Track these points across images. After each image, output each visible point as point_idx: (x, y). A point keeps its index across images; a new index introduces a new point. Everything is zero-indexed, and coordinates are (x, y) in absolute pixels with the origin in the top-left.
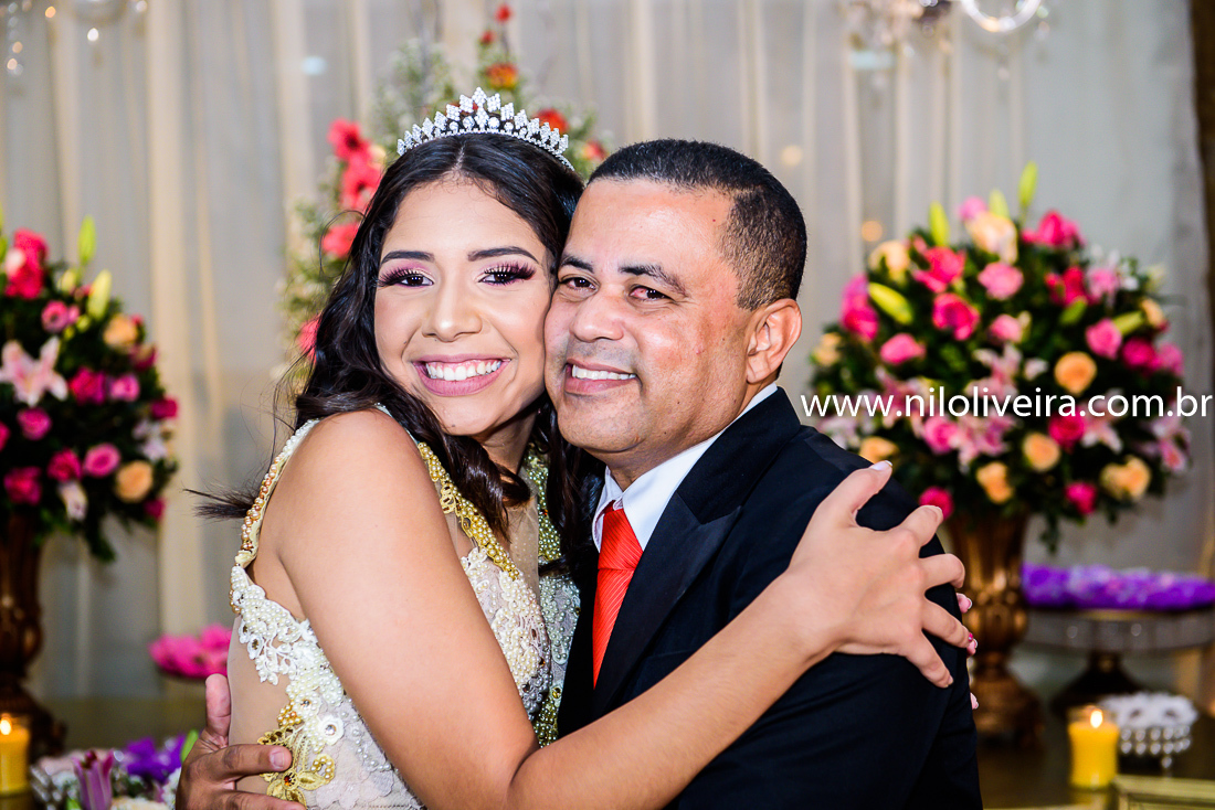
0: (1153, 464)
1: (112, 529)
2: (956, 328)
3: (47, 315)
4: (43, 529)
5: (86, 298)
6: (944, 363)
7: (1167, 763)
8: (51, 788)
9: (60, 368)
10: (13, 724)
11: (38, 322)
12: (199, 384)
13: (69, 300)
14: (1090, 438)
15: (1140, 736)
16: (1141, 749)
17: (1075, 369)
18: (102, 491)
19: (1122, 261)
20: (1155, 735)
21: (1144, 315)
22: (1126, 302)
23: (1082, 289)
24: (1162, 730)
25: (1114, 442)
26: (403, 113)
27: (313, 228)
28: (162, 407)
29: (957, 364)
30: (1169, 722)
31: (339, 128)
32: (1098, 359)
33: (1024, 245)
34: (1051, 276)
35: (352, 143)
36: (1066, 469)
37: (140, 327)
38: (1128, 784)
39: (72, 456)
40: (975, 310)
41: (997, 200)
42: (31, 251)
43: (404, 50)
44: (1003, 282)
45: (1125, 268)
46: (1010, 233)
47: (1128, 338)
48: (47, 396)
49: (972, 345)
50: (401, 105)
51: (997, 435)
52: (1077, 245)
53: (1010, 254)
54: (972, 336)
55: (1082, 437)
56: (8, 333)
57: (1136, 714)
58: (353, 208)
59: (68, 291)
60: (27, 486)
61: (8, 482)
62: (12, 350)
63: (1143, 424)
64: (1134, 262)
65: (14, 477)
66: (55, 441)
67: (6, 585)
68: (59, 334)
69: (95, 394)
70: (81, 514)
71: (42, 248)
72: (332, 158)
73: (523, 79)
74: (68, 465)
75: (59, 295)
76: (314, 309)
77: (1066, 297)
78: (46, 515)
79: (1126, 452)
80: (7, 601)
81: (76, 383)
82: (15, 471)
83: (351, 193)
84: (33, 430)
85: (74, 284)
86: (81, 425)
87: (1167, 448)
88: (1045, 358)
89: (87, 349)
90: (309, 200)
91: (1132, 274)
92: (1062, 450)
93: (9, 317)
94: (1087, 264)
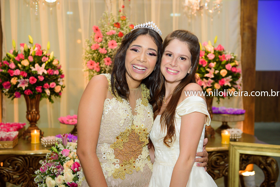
0: (236, 88)
1: (53, 97)
2: (203, 65)
3: (42, 59)
4: (41, 97)
5: (49, 56)
6: (201, 70)
7: (237, 140)
8: (45, 142)
9: (45, 68)
10: (37, 132)
11: (41, 60)
13: (46, 56)
14: (226, 84)
15: (233, 135)
16: (233, 138)
17: (223, 72)
18: (52, 90)
19: (231, 53)
20: (236, 135)
21: (235, 63)
22: (232, 61)
23: (225, 58)
24: (237, 134)
25: (230, 85)
26: (105, 24)
27: (89, 44)
28: (62, 76)
29: (203, 71)
30: (238, 133)
31: (95, 27)
32: (228, 71)
33: (215, 51)
34: (219, 56)
35: (97, 30)
37: (58, 61)
38: (232, 143)
39: (47, 84)
40: (207, 61)
41: (210, 42)
42: (38, 47)
43: (105, 13)
44: (211, 57)
45: (232, 55)
46: (213, 48)
47: (233, 67)
48: (43, 73)
49: (206, 68)
51: (210, 84)
52: (224, 51)
53: (213, 52)
54: (206, 66)
55: (224, 84)
56: (36, 62)
57: (232, 132)
58: (97, 41)
59: (46, 55)
60: (40, 89)
61: (36, 89)
62: (37, 65)
63: (235, 82)
64: (233, 54)
65: (37, 88)
66: (44, 81)
67: (34, 107)
68: (45, 62)
69: (51, 73)
70: (49, 95)
71: (40, 47)
72: (93, 32)
73: (127, 19)
74: (46, 86)
75: (44, 55)
76: (89, 59)
77: (222, 59)
78: (43, 94)
79: (232, 87)
80: (34, 110)
81: (48, 71)
82: (37, 87)
83: (97, 38)
84: (41, 79)
85: (47, 53)
86: (49, 79)
87: (239, 86)
88: (218, 70)
89: (50, 65)
90: (88, 40)
91: (233, 56)
92: (221, 86)
93: (36, 59)
94: (226, 54)
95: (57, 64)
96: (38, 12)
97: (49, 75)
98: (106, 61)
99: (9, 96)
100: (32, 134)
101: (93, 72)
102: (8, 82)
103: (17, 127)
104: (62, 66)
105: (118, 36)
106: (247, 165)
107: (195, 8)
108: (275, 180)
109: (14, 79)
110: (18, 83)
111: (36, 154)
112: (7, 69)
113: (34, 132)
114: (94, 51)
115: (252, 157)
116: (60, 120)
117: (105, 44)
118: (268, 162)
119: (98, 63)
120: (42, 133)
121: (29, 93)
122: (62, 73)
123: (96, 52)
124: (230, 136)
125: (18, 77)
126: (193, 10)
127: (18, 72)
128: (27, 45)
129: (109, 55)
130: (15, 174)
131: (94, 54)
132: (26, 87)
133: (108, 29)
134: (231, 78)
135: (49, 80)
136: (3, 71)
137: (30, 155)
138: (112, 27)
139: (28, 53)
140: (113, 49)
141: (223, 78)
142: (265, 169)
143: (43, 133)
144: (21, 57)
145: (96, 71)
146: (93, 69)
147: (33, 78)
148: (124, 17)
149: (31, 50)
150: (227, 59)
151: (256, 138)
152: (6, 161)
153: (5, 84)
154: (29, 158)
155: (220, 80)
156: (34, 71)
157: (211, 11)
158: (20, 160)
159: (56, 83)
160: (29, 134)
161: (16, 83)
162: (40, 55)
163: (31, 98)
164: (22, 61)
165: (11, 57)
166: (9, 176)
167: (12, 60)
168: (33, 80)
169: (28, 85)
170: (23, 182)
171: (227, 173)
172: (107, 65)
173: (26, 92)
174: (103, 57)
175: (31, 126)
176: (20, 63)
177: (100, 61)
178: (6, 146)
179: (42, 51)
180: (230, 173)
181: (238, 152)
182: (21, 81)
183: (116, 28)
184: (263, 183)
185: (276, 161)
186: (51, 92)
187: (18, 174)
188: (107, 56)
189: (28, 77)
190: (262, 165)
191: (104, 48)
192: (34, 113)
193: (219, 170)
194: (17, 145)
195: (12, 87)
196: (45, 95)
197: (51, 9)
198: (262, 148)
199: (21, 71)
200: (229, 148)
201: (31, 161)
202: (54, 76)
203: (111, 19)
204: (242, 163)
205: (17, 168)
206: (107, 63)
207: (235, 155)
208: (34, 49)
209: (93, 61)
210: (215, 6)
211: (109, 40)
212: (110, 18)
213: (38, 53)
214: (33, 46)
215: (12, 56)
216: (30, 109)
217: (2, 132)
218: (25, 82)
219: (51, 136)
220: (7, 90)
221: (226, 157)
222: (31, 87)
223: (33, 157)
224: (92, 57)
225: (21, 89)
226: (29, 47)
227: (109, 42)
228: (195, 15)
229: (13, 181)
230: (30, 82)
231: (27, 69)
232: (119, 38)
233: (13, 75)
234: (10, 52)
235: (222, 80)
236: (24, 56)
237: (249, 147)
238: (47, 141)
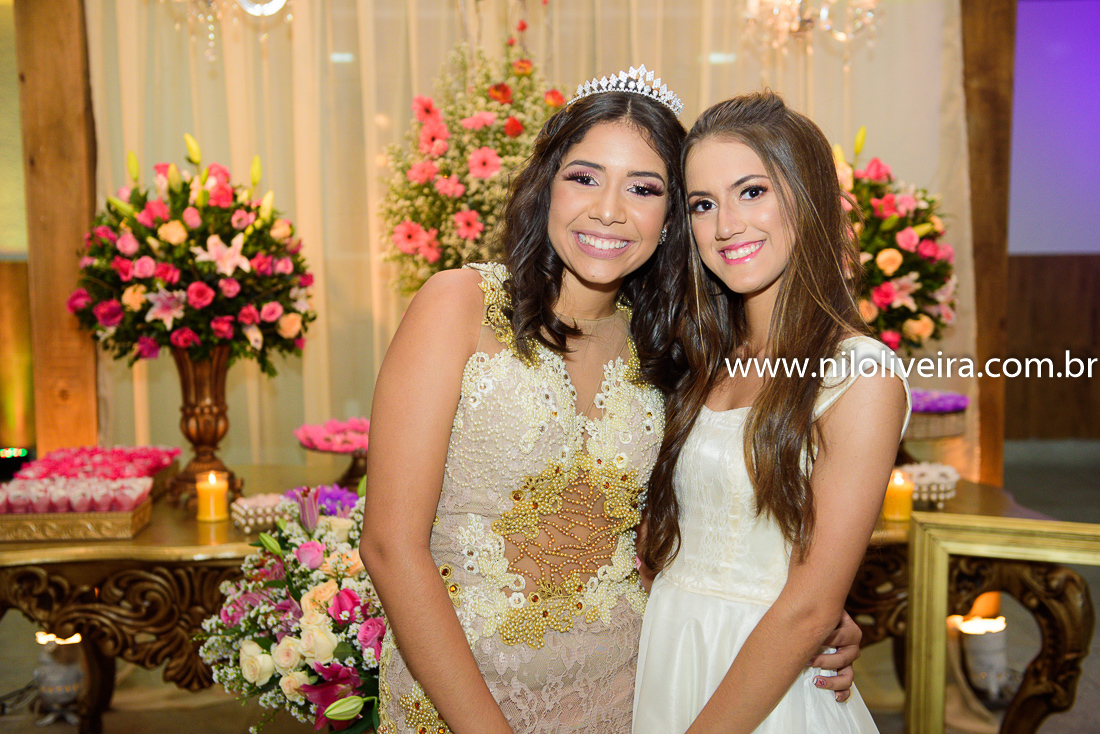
0: (936, 319)
1: (274, 356)
3: (234, 220)
4: (232, 354)
5: (258, 207)
7: (940, 506)
8: (247, 517)
9: (244, 253)
10: (217, 478)
11: (229, 224)
12: (326, 264)
13: (248, 209)
14: (897, 303)
15: (925, 489)
16: (925, 497)
17: (889, 260)
18: (270, 331)
19: (917, 191)
20: (934, 488)
21: (933, 224)
22: (919, 217)
23: (894, 209)
24: (938, 486)
25: (912, 306)
26: (457, 91)
27: (400, 165)
28: (307, 280)
30: (942, 481)
31: (420, 101)
32: (904, 253)
33: (857, 181)
34: (874, 201)
35: (428, 110)
36: (882, 322)
37: (291, 226)
38: (921, 516)
39: (252, 308)
41: (838, 151)
42: (220, 176)
43: (458, 49)
45: (920, 195)
46: (849, 172)
47: (922, 239)
48: (238, 269)
50: (455, 86)
52: (890, 180)
53: (849, 185)
55: (892, 301)
56: (211, 229)
57: (922, 475)
58: (429, 153)
59: (246, 203)
60: (225, 328)
61: (213, 325)
62: (214, 241)
63: (930, 294)
64: (925, 192)
65: (217, 322)
66: (242, 299)
67: (207, 391)
68: (243, 231)
69: (267, 269)
70: (259, 346)
71: (226, 175)
72: (414, 120)
73: (535, 70)
74: (250, 315)
75: (241, 206)
76: (403, 217)
77: (885, 213)
78: (236, 346)
79: (919, 311)
80: (208, 401)
81: (255, 262)
82: (217, 318)
83: (428, 143)
84: (229, 292)
85: (249, 199)
86: (259, 289)
87: (945, 310)
88: (870, 252)
89: (260, 239)
90: (398, 147)
91: (924, 199)
92: (880, 309)
93: (211, 220)
94: (897, 192)
95: (285, 238)
96: (219, 50)
97: (258, 277)
98: (460, 224)
99: (116, 352)
100: (201, 486)
101: (416, 263)
102: (114, 303)
103: (149, 462)
104: (305, 242)
105: (504, 135)
106: (976, 596)
107: (784, 26)
108: (1078, 651)
109: (135, 291)
110: (147, 306)
111: (213, 560)
112: (109, 255)
113: (207, 479)
114: (419, 189)
115: (996, 567)
116: (301, 435)
117: (457, 164)
118: (1054, 584)
119: (434, 232)
120: (238, 485)
121: (186, 341)
122: (304, 270)
123: (426, 191)
124: (914, 492)
125: (148, 283)
126: (775, 33)
127: (146, 267)
128: (179, 170)
129: (471, 200)
130: (140, 630)
131: (417, 197)
132: (175, 320)
133: (469, 106)
134: (917, 281)
135: (258, 293)
136: (96, 262)
137: (192, 562)
138: (481, 101)
139: (182, 196)
140: (487, 181)
141: (887, 279)
142: (1041, 612)
143: (242, 483)
144: (158, 213)
145: (425, 261)
146: (416, 251)
147: (203, 286)
148: (525, 65)
149: (192, 186)
150: (902, 209)
151: (1009, 499)
152: (110, 584)
153: (103, 309)
154: (189, 574)
155: (877, 285)
156: (204, 263)
157: (841, 37)
158: (158, 579)
159: (282, 303)
160: (189, 486)
161: (143, 305)
162: (224, 205)
163: (196, 357)
164: (160, 225)
165: (124, 214)
166: (120, 638)
167: (127, 224)
168: (201, 294)
169: (185, 311)
170: (170, 656)
171: (901, 626)
172: (465, 239)
173: (177, 339)
174: (449, 210)
175: (197, 460)
176: (155, 235)
177: (440, 225)
178: (107, 528)
179: (234, 189)
180: (915, 624)
181: (944, 549)
182: (159, 299)
183: (495, 104)
184: (1034, 662)
185: (1082, 580)
186: (265, 336)
187: (151, 629)
188: (464, 207)
189: (183, 284)
190: (1030, 594)
191: (455, 177)
192: (206, 410)
193: (873, 615)
194: (148, 526)
195: (129, 319)
196: (244, 348)
197: (264, 37)
198: (1032, 534)
199: (160, 263)
200: (911, 533)
201: (197, 583)
202: (275, 281)
203: (479, 71)
204: (958, 590)
205: (148, 608)
206: (464, 232)
207: (932, 561)
208: (204, 183)
209: (413, 224)
210: (858, 18)
211: (470, 148)
212: (477, 68)
213: (217, 198)
214: (199, 172)
215: (126, 208)
216: (192, 399)
217: (94, 480)
218: (171, 303)
219: (266, 492)
220: (112, 330)
221: (898, 568)
222: (195, 319)
223: (204, 570)
224: (411, 209)
225: (157, 325)
226: (186, 175)
227: (473, 156)
228: (785, 51)
229: (135, 653)
230: (191, 302)
231: (178, 254)
232: (506, 140)
233: (129, 277)
234: (118, 194)
235: (884, 287)
236: (168, 207)
237: (983, 531)
238: (251, 513)
